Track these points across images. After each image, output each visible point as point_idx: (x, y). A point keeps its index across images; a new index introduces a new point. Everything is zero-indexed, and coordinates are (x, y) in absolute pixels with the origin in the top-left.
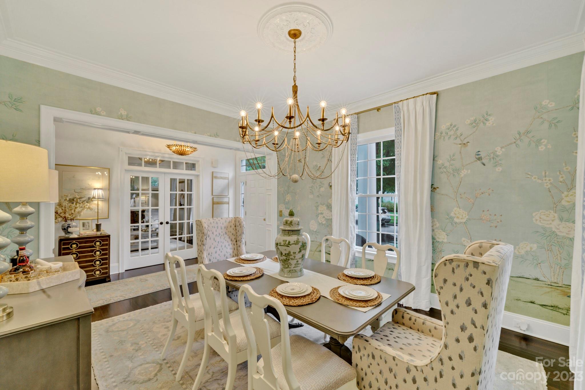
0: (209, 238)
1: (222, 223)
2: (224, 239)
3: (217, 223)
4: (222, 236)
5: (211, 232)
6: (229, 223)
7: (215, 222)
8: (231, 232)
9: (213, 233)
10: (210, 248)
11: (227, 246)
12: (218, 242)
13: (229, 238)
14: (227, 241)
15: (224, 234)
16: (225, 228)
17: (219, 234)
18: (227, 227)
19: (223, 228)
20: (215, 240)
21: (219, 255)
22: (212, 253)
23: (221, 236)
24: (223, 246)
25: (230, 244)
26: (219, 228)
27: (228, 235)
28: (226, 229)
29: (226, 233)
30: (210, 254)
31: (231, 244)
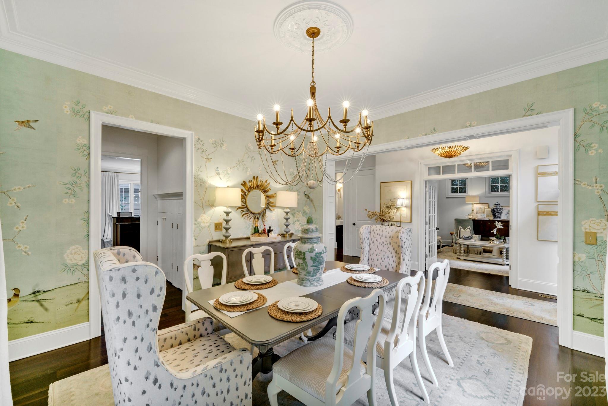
0: (374, 244)
1: (387, 232)
2: (388, 249)
3: (383, 231)
4: (386, 245)
5: (375, 238)
6: (396, 232)
7: (381, 230)
8: (396, 243)
9: (377, 240)
10: (373, 254)
11: (390, 257)
12: (381, 250)
13: (394, 249)
14: (390, 252)
15: (388, 244)
16: (390, 237)
17: (383, 243)
18: (393, 237)
19: (388, 237)
20: (378, 247)
21: (380, 264)
22: (374, 260)
23: (384, 244)
24: (386, 257)
25: (394, 257)
26: (384, 236)
27: (393, 246)
28: (391, 239)
29: (390, 244)
30: (373, 259)
31: (396, 257)
